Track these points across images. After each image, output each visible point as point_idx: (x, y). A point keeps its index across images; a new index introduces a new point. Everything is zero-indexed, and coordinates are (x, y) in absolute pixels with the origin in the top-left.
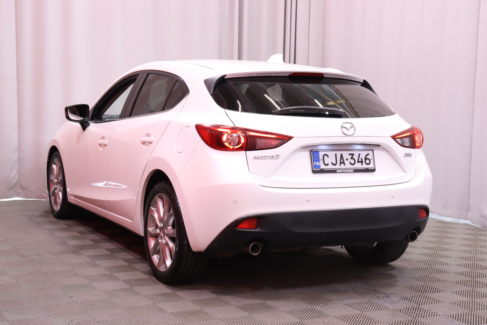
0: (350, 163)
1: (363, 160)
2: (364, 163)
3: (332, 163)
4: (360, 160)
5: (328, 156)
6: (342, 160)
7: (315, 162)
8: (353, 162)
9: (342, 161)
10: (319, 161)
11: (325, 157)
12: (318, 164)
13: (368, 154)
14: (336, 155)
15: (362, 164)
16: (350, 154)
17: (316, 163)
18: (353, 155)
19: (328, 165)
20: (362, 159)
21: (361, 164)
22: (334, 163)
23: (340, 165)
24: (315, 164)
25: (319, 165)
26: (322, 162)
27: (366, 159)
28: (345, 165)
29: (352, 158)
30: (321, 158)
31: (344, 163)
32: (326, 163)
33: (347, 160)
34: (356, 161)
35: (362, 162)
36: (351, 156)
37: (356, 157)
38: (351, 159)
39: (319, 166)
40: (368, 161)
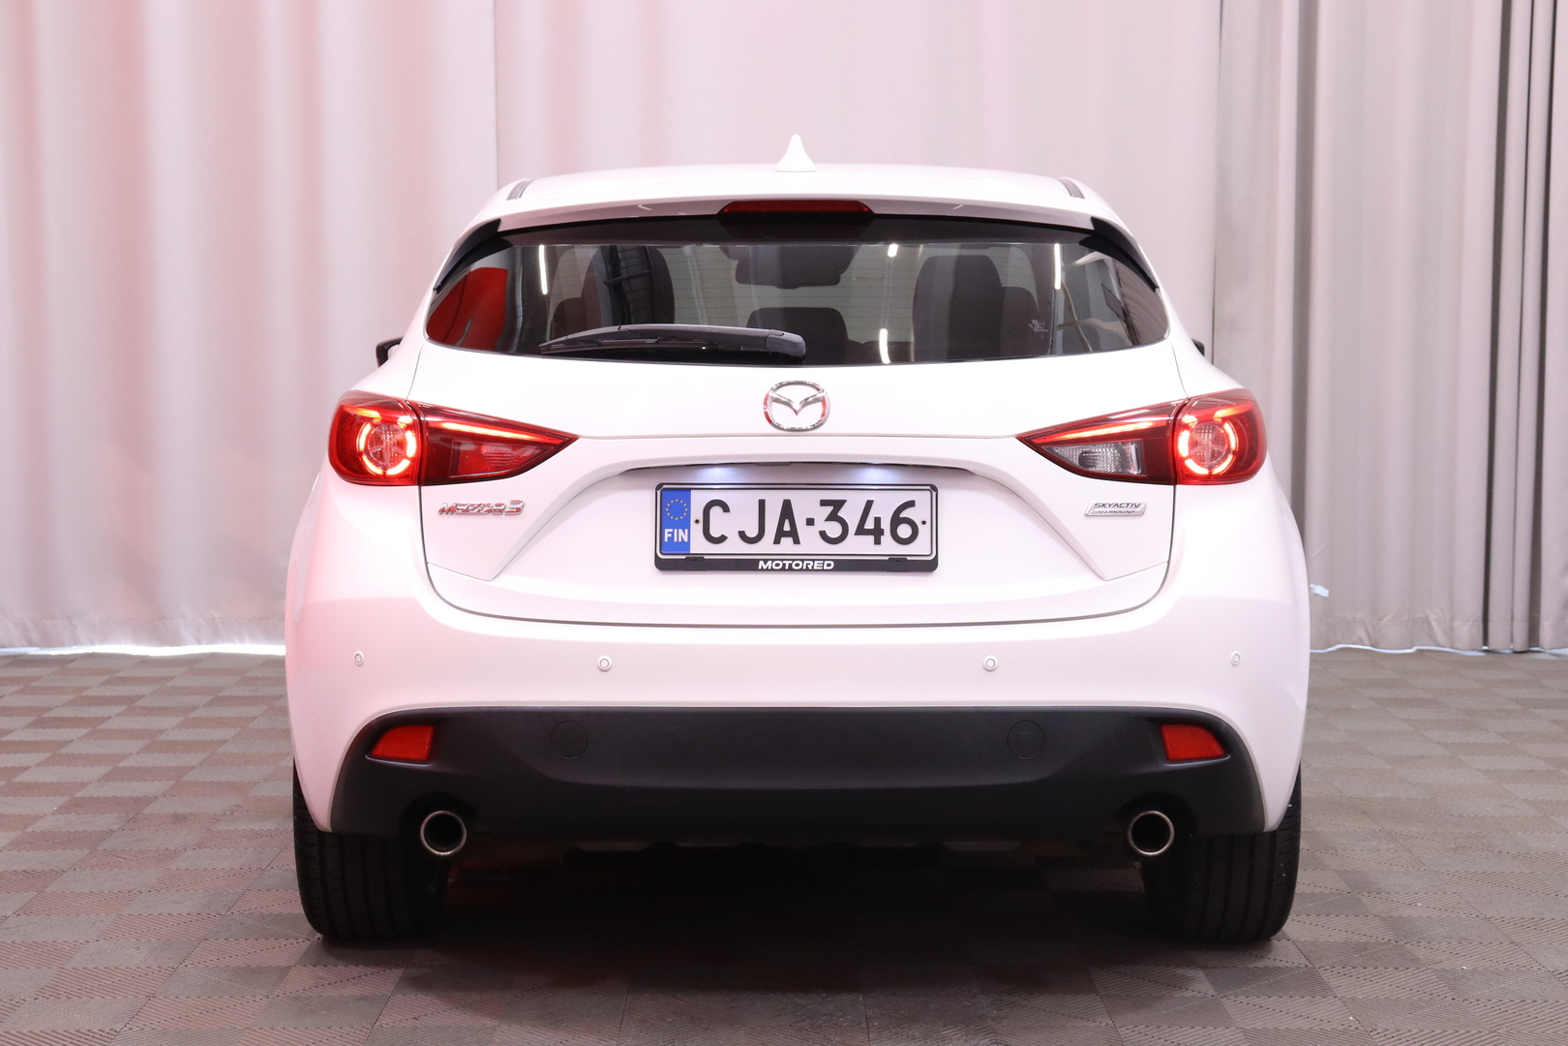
0: (823, 535)
1: (886, 525)
2: (886, 538)
3: (742, 535)
4: (870, 525)
5: (726, 508)
6: (787, 523)
7: (667, 531)
8: (834, 530)
9: (787, 527)
10: (685, 524)
11: (716, 511)
12: (681, 535)
13: (911, 504)
14: (762, 503)
15: (877, 542)
16: (824, 503)
17: (673, 533)
18: (838, 504)
19: (722, 539)
20: (877, 521)
21: (871, 538)
22: (752, 533)
23: (777, 541)
24: (667, 536)
25: (686, 540)
26: (697, 530)
27: (897, 520)
28: (797, 541)
29: (833, 517)
30: (696, 513)
31: (794, 535)
32: (715, 533)
33: (810, 522)
34: (853, 528)
35: (877, 533)
36: (830, 509)
37: (851, 514)
38: (828, 519)
39: (687, 545)
40: (904, 531)
